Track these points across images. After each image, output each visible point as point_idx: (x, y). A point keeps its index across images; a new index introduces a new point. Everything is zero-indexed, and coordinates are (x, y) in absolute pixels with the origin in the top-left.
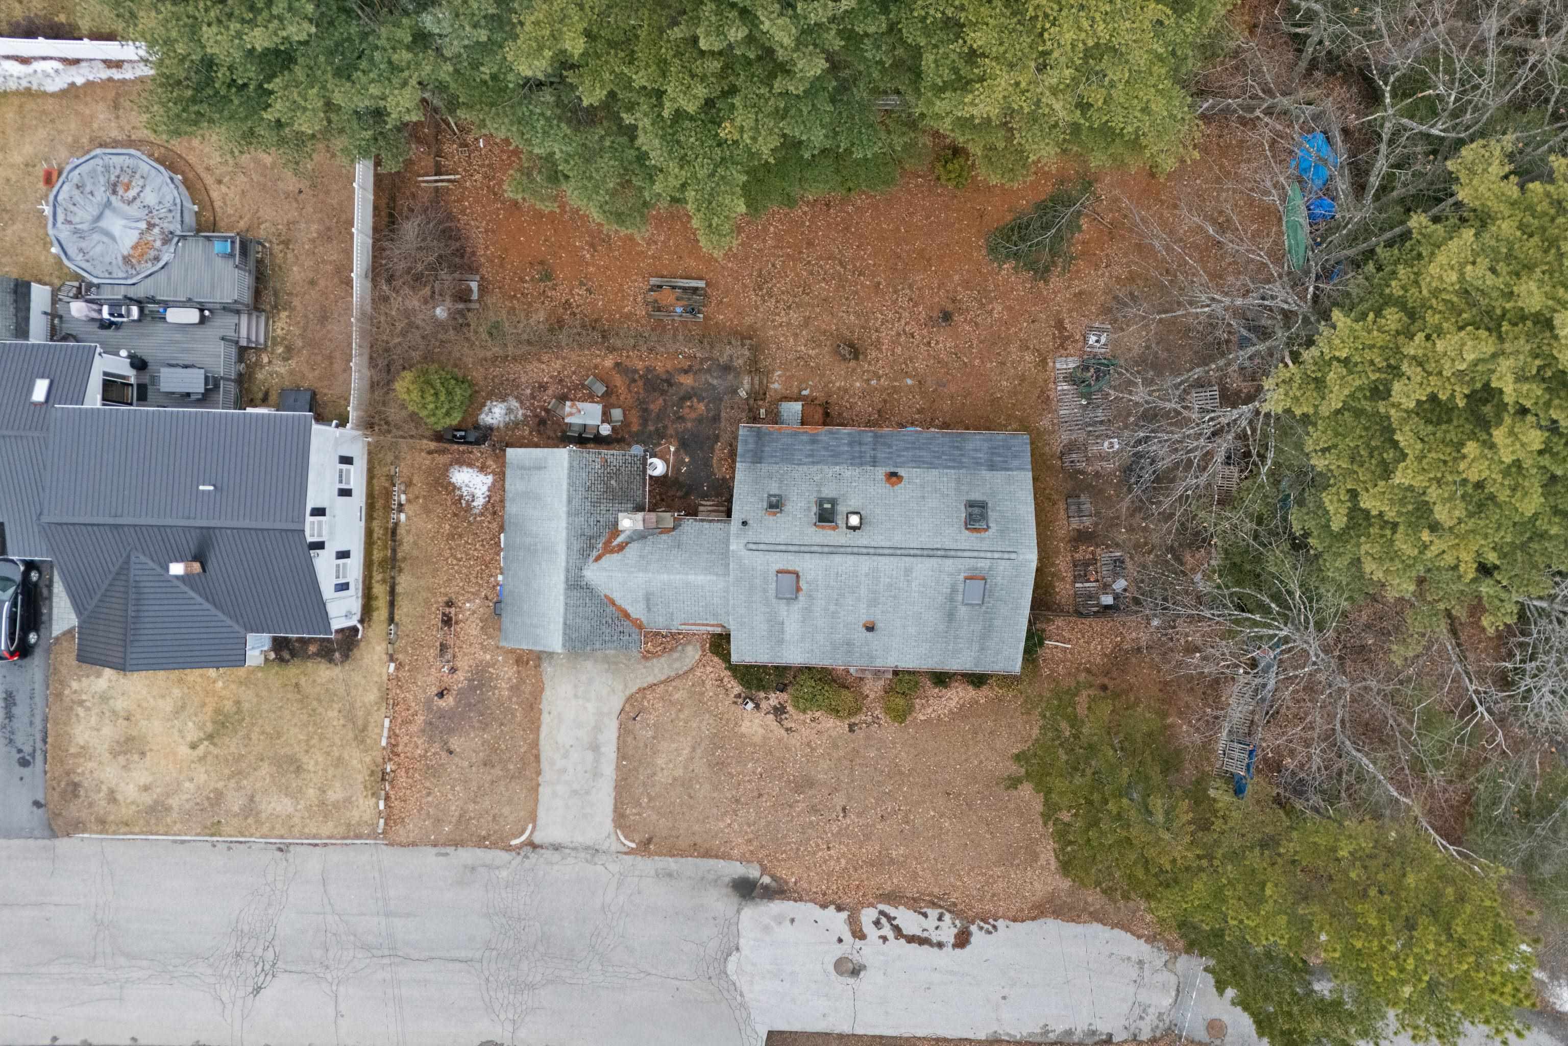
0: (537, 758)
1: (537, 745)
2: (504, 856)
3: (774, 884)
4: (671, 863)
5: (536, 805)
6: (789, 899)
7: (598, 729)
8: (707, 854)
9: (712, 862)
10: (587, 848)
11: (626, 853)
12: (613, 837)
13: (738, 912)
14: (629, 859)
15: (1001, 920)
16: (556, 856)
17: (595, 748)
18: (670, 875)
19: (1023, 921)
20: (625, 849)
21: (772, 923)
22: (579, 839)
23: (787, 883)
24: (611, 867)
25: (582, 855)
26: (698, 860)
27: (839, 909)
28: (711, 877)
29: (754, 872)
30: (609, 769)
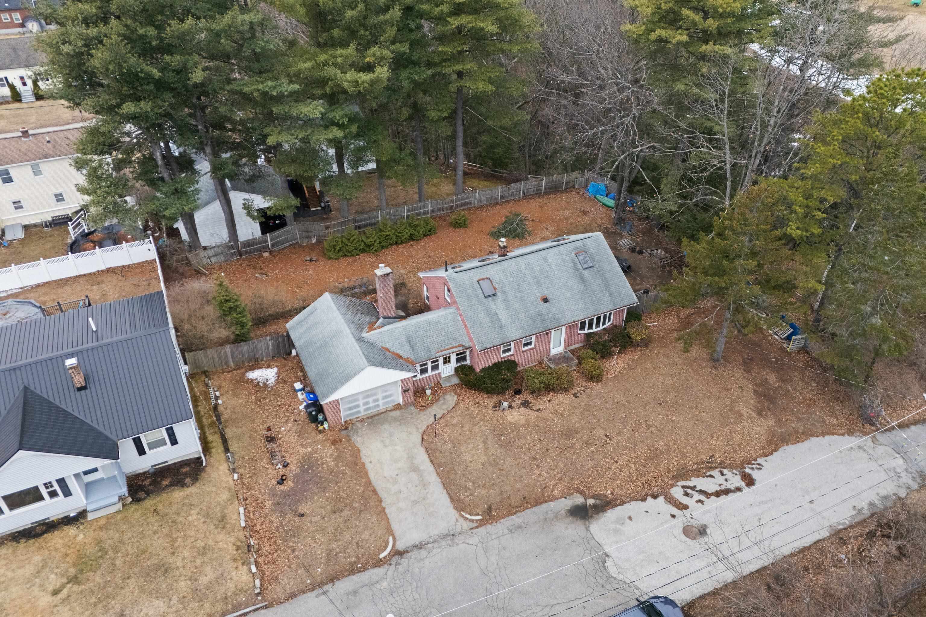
0: (374, 491)
1: (371, 484)
2: (378, 572)
3: (598, 502)
4: (515, 519)
5: (389, 522)
6: (617, 506)
7: (411, 458)
8: (537, 502)
9: (544, 506)
10: (445, 537)
11: (477, 527)
12: (461, 520)
13: (588, 529)
14: (482, 530)
15: (758, 459)
16: (423, 553)
17: (415, 469)
18: (520, 527)
19: (771, 454)
20: (475, 525)
21: (618, 526)
22: (435, 532)
23: (606, 496)
24: (471, 541)
25: (443, 543)
26: (534, 509)
27: (655, 497)
28: (551, 515)
29: (579, 500)
30: (433, 478)
